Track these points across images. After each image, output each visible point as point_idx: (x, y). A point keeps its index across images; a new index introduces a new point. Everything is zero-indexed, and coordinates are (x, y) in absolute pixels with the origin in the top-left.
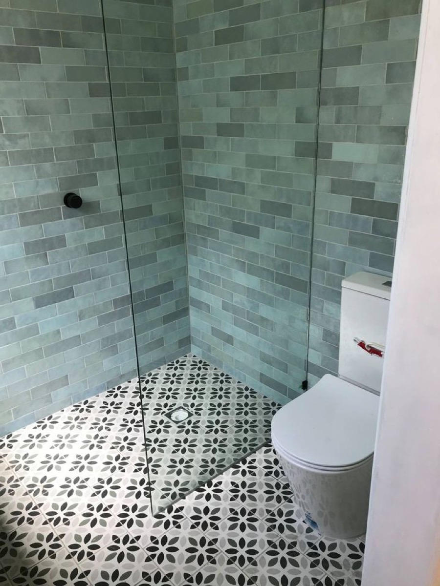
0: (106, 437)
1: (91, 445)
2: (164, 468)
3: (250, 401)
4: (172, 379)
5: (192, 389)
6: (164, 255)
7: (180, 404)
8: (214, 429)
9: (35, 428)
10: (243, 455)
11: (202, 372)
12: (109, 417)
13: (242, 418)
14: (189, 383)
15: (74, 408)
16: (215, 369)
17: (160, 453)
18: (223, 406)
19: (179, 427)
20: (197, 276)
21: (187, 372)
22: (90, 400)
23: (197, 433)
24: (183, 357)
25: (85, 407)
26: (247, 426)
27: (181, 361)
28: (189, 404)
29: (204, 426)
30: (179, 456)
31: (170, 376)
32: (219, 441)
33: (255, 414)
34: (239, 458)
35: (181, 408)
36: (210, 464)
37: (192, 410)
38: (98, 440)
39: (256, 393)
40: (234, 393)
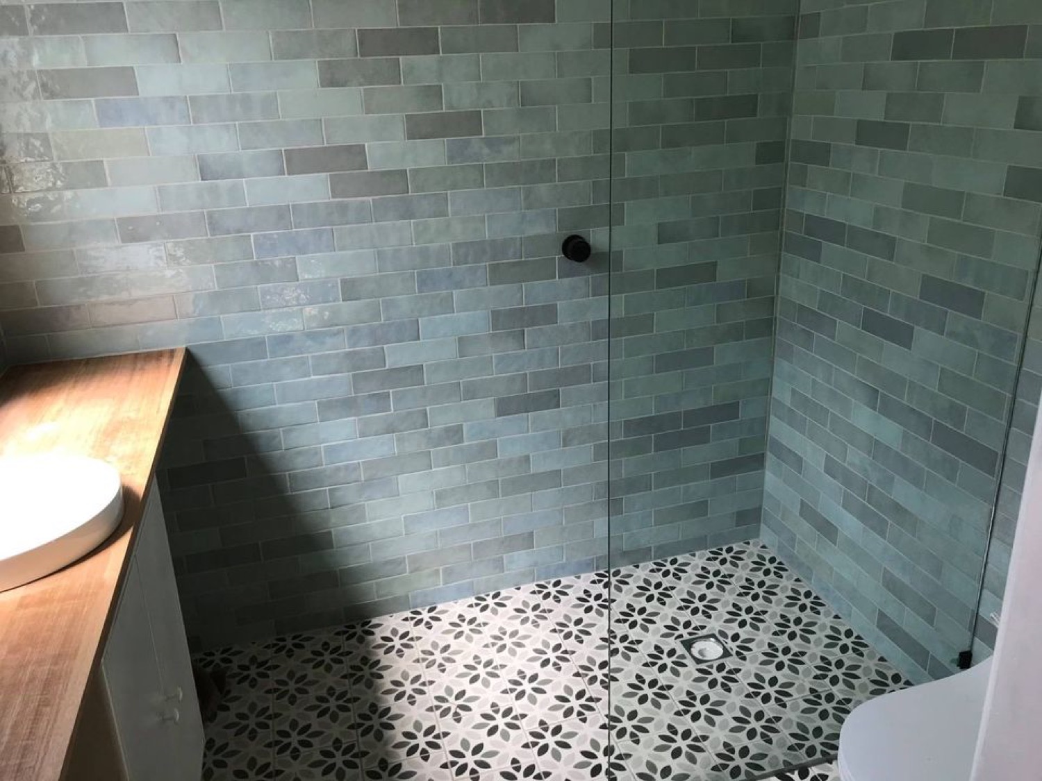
0: (573, 652)
1: (545, 660)
2: (653, 736)
3: (849, 659)
4: (712, 578)
5: (744, 606)
6: (727, 354)
7: (713, 628)
8: (763, 692)
9: (471, 606)
10: (805, 759)
11: (769, 580)
12: (587, 619)
13: (825, 687)
14: (740, 595)
15: (537, 589)
16: (798, 580)
17: (653, 707)
18: (794, 655)
19: (700, 670)
20: (787, 400)
21: (742, 573)
22: (564, 581)
23: (729, 690)
24: (742, 543)
25: (553, 591)
26: (829, 707)
27: (736, 549)
28: (730, 634)
29: (745, 683)
30: (685, 723)
31: (709, 572)
32: (766, 717)
33: (851, 686)
34: (794, 763)
35: (713, 636)
36: (736, 756)
37: (733, 646)
38: (559, 653)
39: (866, 646)
40: (820, 635)
